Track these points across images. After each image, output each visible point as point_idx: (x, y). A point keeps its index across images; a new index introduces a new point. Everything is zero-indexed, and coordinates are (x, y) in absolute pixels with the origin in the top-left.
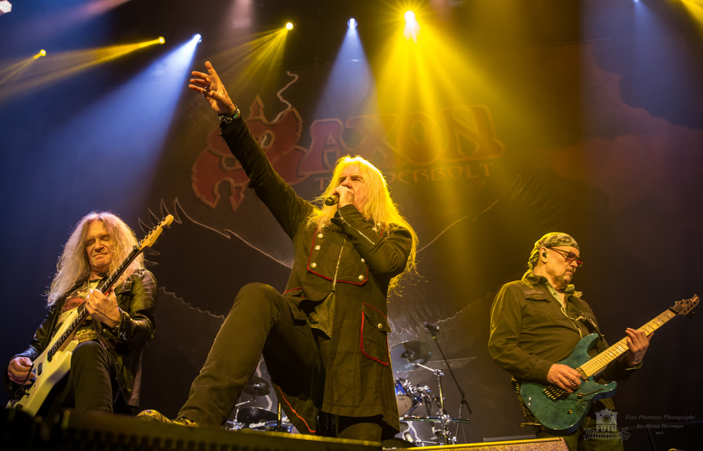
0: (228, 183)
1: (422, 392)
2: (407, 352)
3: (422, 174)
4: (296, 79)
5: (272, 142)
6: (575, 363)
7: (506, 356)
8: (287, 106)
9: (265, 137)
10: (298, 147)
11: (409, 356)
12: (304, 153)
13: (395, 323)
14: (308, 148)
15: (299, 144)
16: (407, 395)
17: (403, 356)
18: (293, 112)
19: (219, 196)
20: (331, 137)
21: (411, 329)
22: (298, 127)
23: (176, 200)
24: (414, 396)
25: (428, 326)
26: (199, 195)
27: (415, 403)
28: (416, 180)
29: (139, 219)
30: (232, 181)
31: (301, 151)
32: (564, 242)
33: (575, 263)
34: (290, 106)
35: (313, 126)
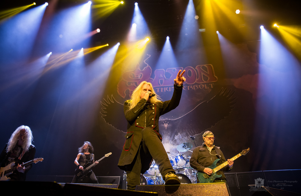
0: (129, 90)
1: (189, 159)
2: (185, 146)
3: (190, 87)
4: (150, 56)
5: (142, 77)
6: (212, 168)
7: (194, 164)
8: (147, 65)
9: (140, 75)
10: (150, 78)
11: (185, 147)
12: (153, 80)
13: (181, 135)
14: (154, 79)
15: (151, 77)
16: (185, 160)
17: (183, 147)
18: (149, 67)
19: (126, 95)
20: (161, 75)
21: (187, 137)
22: (151, 72)
23: (112, 95)
24: (186, 160)
25: (191, 137)
26: (119, 94)
27: (187, 162)
28: (189, 89)
29: (101, 102)
30: (129, 89)
31: (152, 80)
32: (208, 134)
33: (212, 139)
34: (148, 65)
35: (155, 71)
